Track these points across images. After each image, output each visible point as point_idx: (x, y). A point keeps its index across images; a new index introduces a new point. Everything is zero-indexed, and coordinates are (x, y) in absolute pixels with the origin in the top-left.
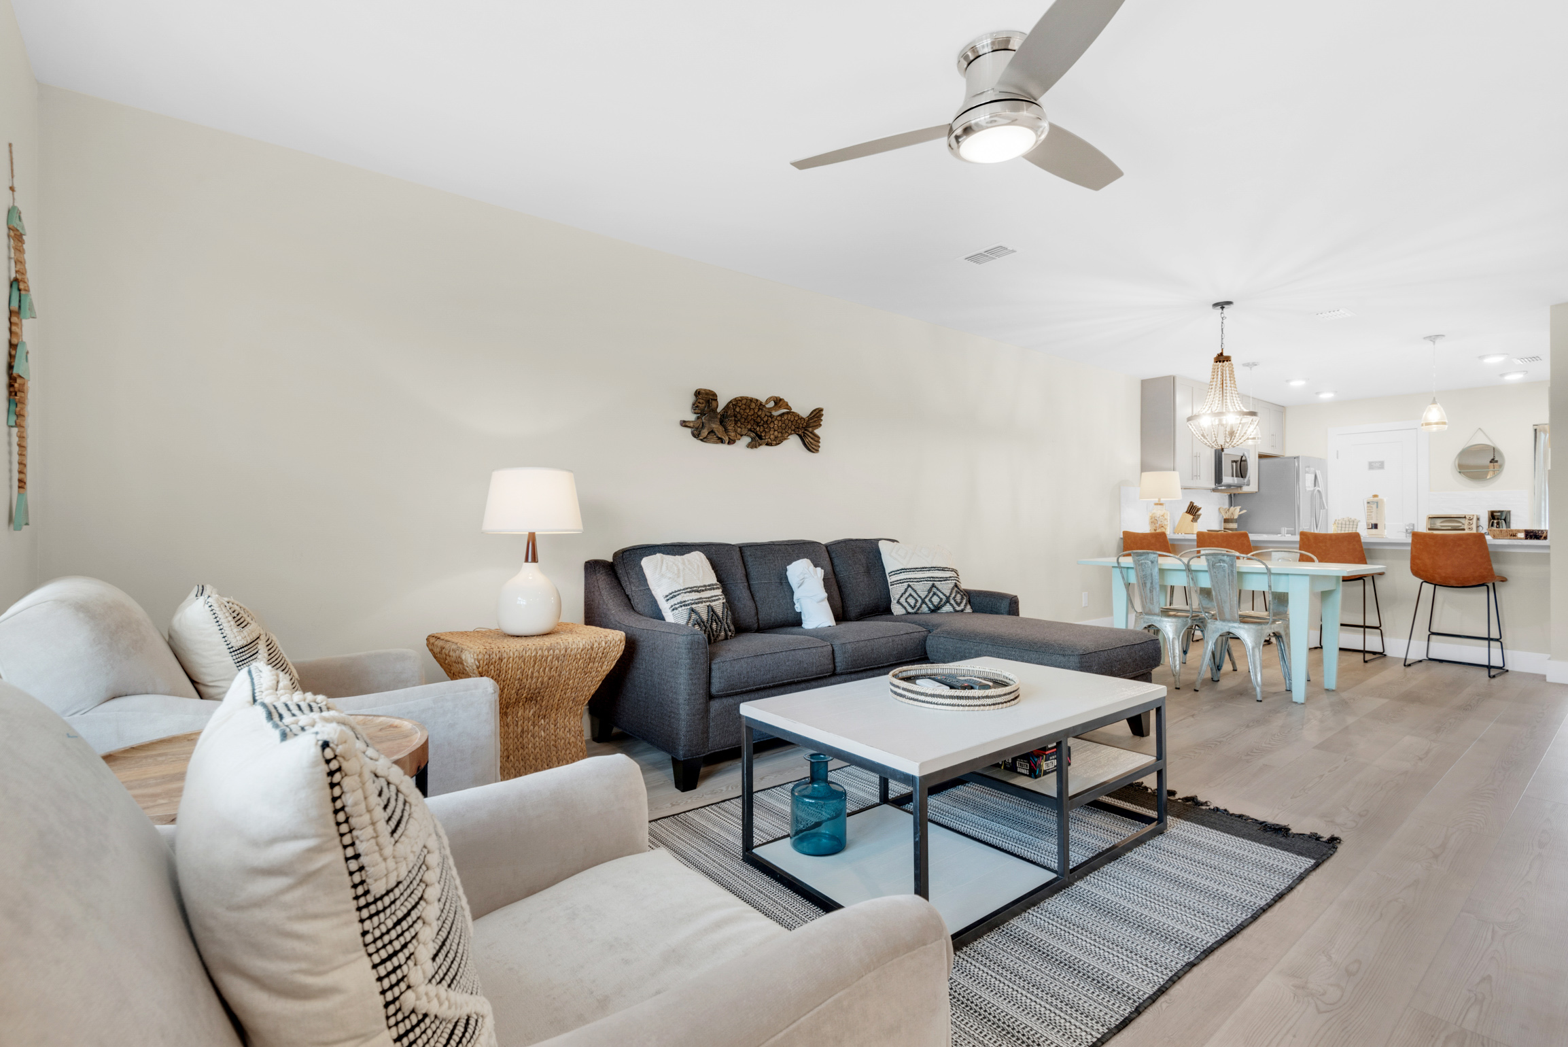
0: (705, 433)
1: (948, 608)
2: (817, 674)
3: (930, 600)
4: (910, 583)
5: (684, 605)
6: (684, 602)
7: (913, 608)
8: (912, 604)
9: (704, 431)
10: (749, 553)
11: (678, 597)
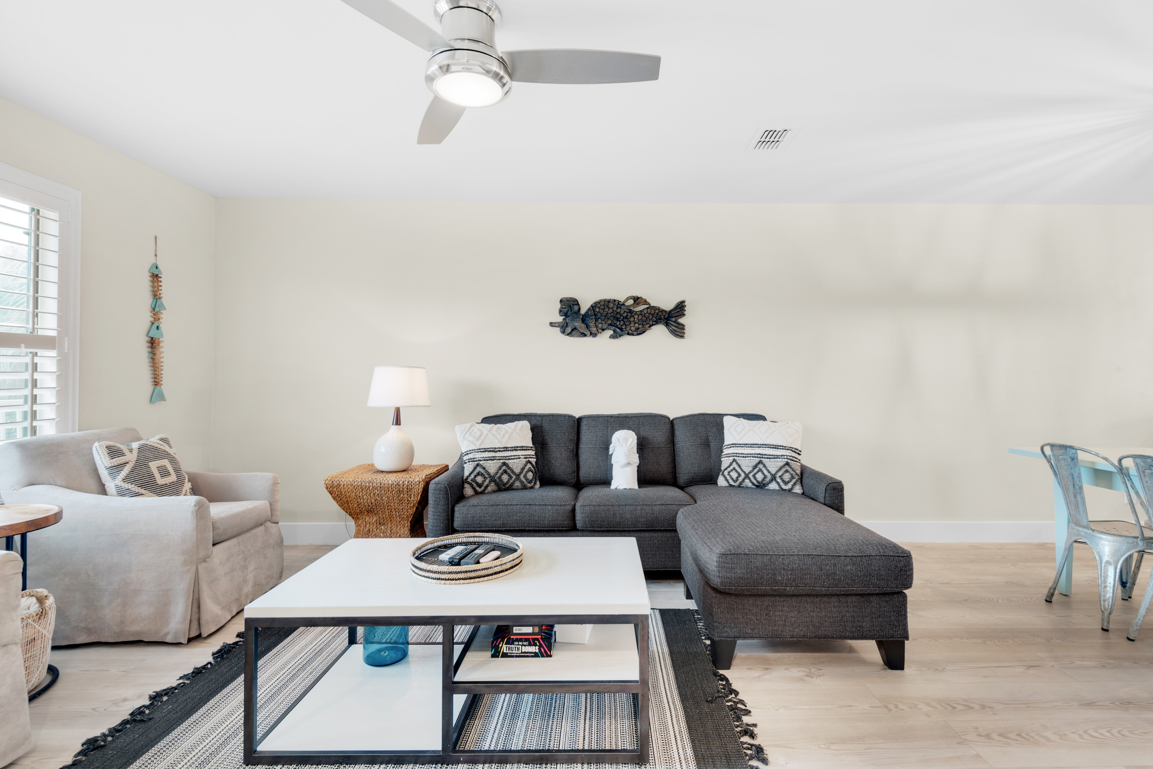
0: (569, 330)
1: (773, 486)
2: (549, 527)
3: (754, 476)
4: (736, 458)
5: (472, 461)
6: (474, 458)
7: (735, 481)
8: (734, 478)
9: (567, 329)
10: (585, 423)
11: (469, 455)
